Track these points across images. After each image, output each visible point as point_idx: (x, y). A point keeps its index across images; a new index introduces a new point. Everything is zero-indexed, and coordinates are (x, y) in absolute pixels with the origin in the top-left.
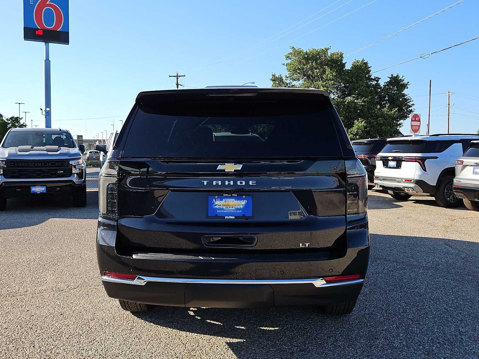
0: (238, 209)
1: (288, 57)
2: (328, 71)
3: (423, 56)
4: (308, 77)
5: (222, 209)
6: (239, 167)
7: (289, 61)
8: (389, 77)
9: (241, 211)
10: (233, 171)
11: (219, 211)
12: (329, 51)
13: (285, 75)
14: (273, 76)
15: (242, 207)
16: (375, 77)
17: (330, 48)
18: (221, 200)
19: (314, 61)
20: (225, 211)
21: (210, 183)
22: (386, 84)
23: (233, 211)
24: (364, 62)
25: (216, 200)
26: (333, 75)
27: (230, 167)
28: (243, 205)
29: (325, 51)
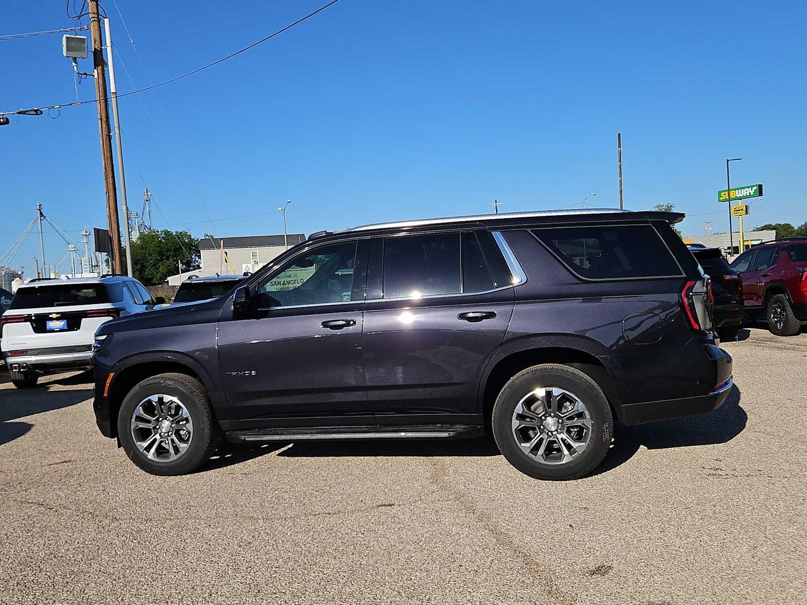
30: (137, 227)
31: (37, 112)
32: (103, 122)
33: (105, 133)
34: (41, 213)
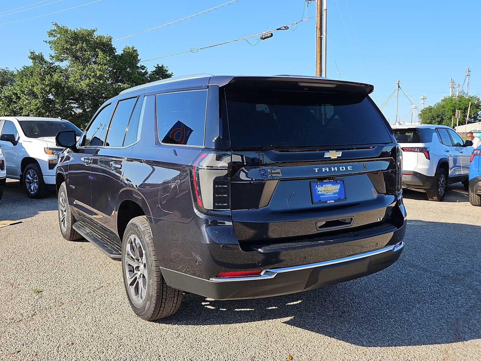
0: (335, 193)
1: (51, 34)
2: (101, 54)
3: (192, 50)
4: (77, 58)
5: (324, 195)
6: (340, 154)
7: (52, 39)
8: (155, 67)
9: (337, 195)
10: (336, 158)
11: (322, 197)
12: (95, 33)
13: (49, 54)
14: (32, 53)
15: (337, 191)
16: (140, 65)
17: (96, 30)
18: (322, 186)
19: (85, 42)
20: (326, 196)
21: (320, 170)
22: (152, 73)
23: (332, 196)
24: (134, 49)
25: (318, 186)
26: (106, 59)
27: (334, 155)
28: (338, 189)
29: (91, 33)
30: (458, 93)
31: (286, 28)
32: (318, 29)
33: (318, 36)
34: (399, 86)
